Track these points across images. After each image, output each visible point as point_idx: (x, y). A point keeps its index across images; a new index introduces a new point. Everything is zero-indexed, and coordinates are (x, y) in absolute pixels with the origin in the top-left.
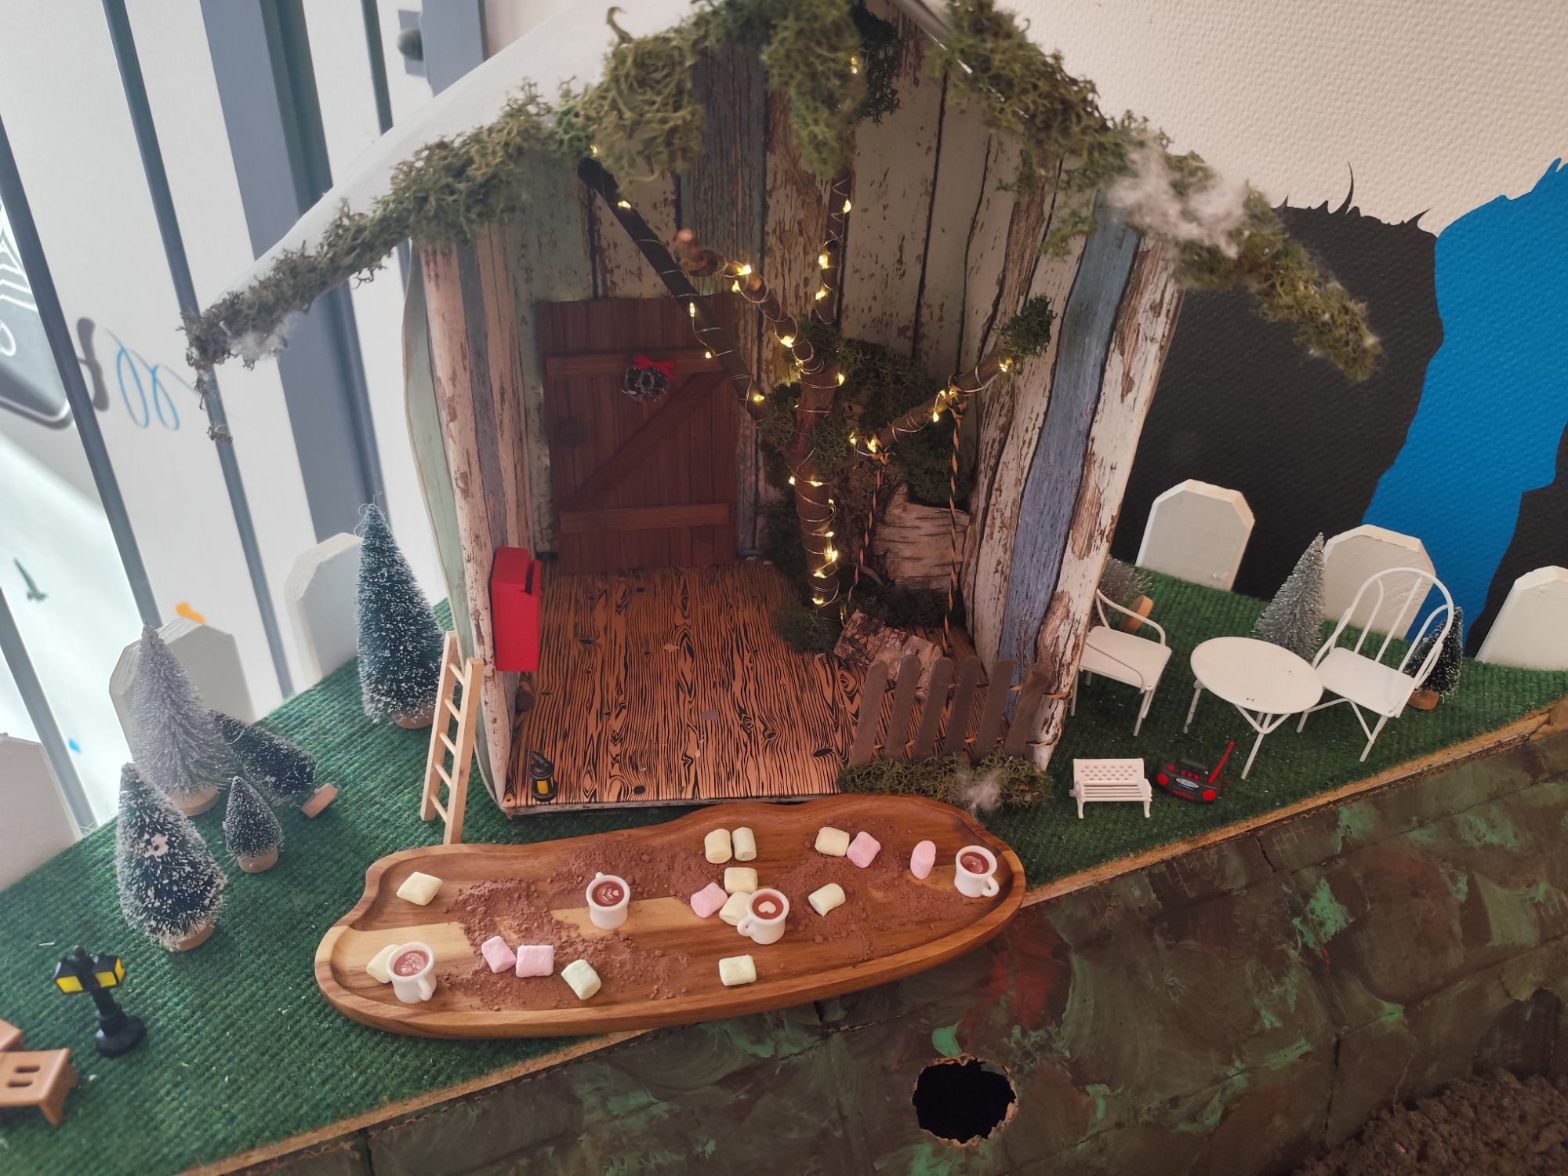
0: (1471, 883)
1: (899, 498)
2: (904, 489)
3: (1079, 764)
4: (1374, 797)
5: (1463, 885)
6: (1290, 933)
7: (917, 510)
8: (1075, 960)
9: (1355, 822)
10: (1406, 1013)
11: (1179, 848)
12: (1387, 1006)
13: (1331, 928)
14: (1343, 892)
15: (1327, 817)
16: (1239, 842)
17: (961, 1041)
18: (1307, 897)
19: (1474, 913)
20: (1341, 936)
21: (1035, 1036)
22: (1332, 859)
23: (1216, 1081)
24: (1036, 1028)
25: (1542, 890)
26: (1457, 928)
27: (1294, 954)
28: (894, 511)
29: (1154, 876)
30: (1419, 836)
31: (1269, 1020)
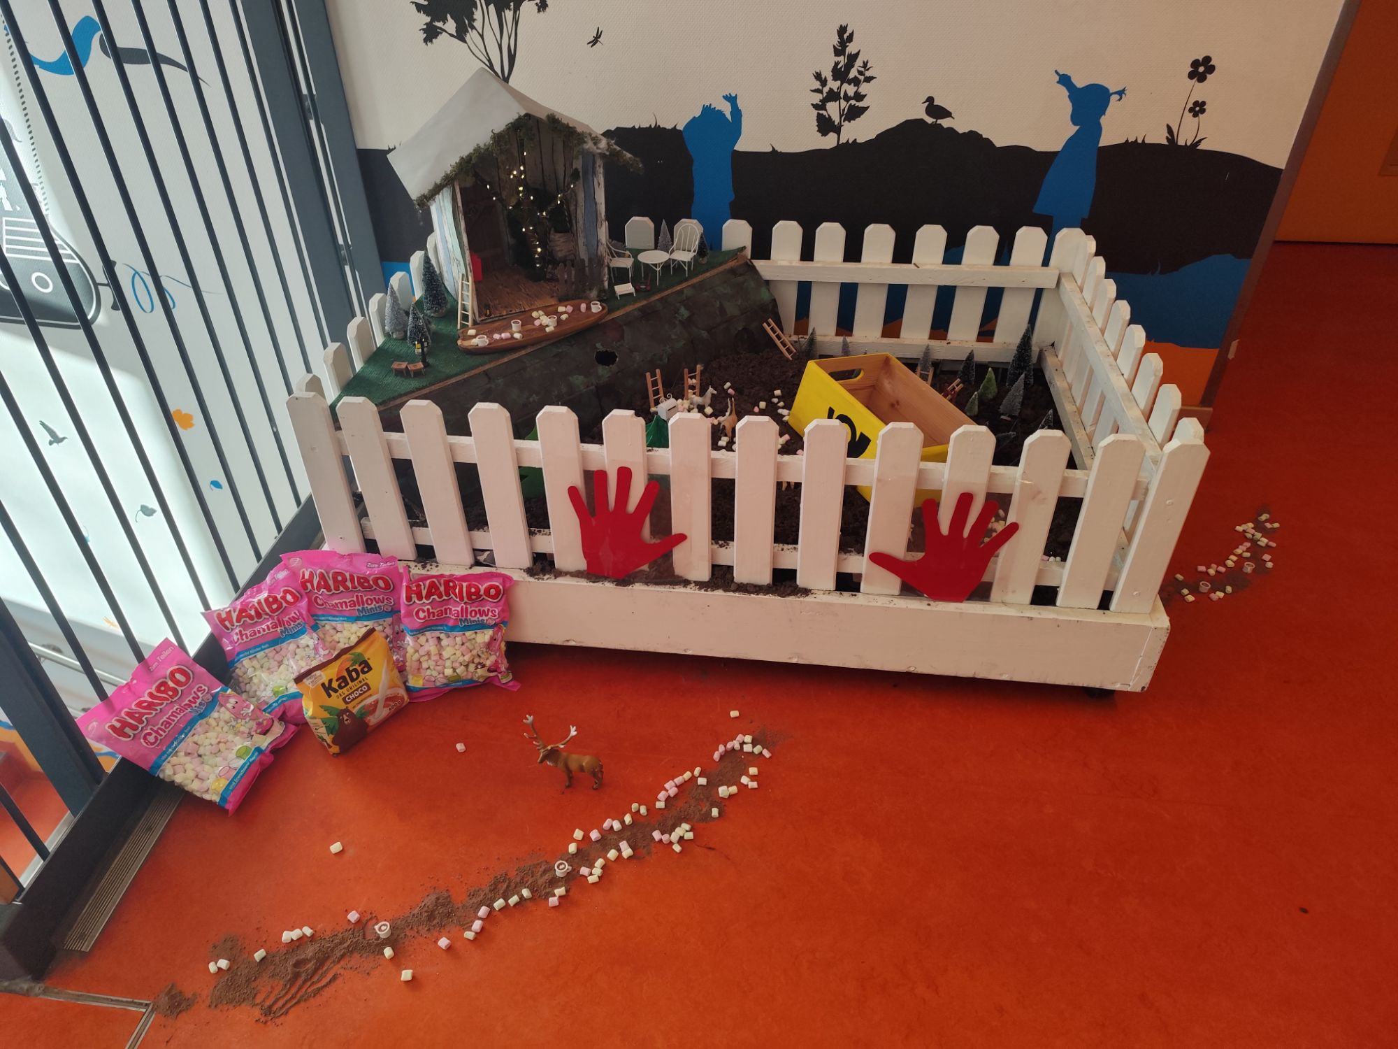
0: (720, 302)
1: (552, 232)
2: (553, 229)
3: (616, 287)
4: (693, 286)
5: (718, 303)
6: (675, 317)
7: (558, 235)
8: (624, 327)
9: (688, 292)
10: (708, 332)
11: (644, 303)
12: (703, 332)
13: (686, 316)
14: (687, 308)
15: (681, 292)
16: (661, 299)
17: (602, 345)
18: (678, 310)
19: (722, 308)
20: (689, 317)
21: (619, 343)
22: (684, 301)
23: (663, 350)
24: (619, 341)
25: (739, 302)
26: (718, 313)
27: (677, 322)
28: (552, 236)
29: (639, 309)
30: (706, 293)
31: (673, 337)
